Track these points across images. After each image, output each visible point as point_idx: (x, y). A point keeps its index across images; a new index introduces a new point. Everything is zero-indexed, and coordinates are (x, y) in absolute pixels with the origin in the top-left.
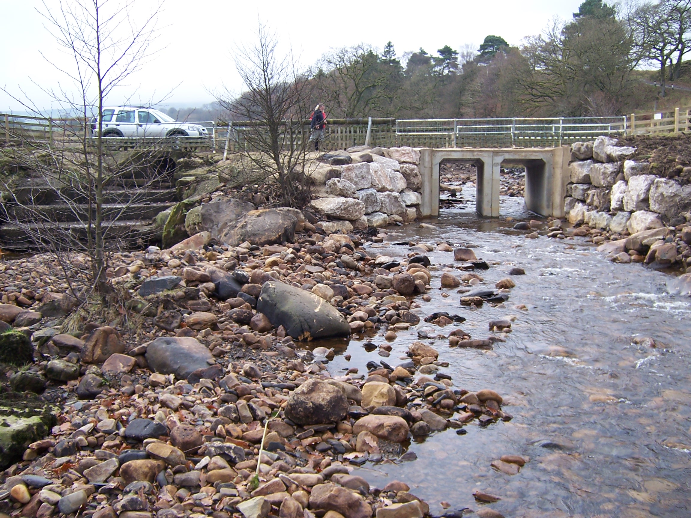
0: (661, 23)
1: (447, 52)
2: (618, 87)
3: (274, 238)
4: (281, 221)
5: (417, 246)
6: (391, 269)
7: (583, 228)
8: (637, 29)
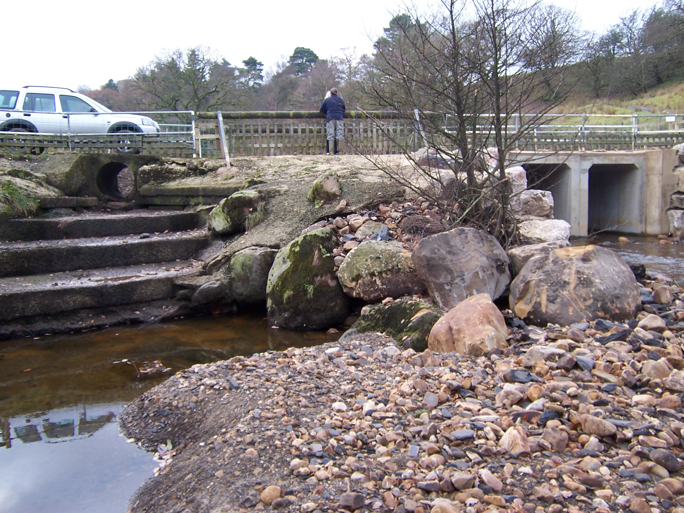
1: (252, 63)
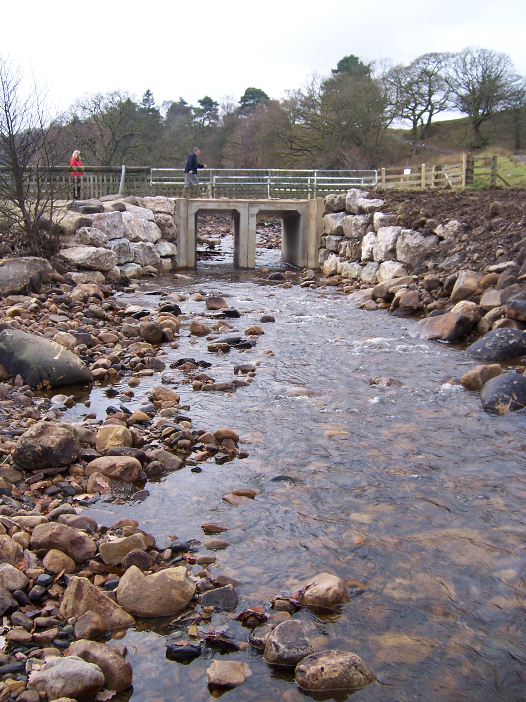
0: (412, 84)
1: (207, 103)
2: (373, 144)
3: (18, 288)
4: (26, 271)
5: (170, 296)
6: (141, 319)
7: (335, 278)
8: (391, 88)
